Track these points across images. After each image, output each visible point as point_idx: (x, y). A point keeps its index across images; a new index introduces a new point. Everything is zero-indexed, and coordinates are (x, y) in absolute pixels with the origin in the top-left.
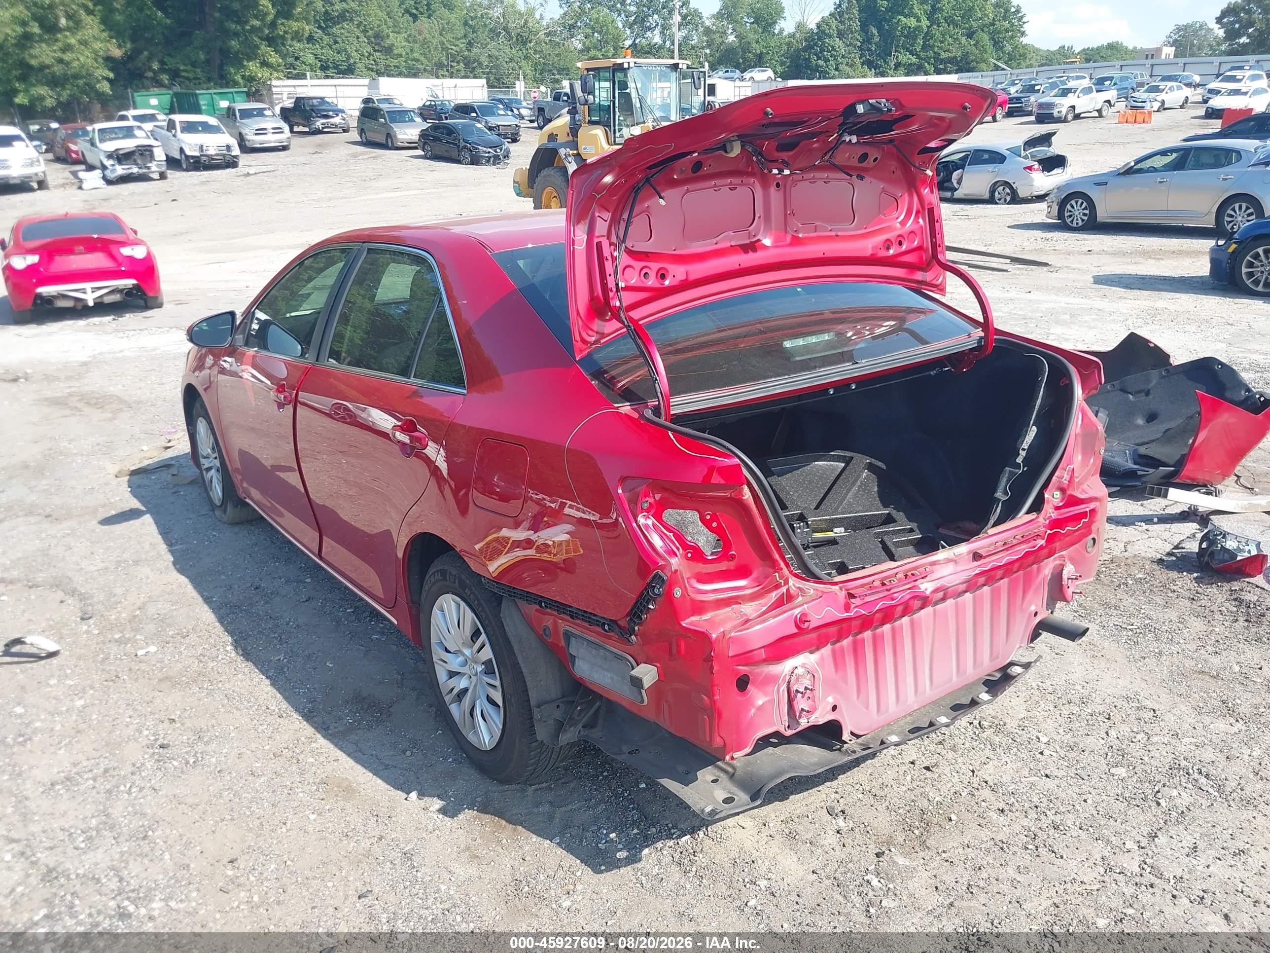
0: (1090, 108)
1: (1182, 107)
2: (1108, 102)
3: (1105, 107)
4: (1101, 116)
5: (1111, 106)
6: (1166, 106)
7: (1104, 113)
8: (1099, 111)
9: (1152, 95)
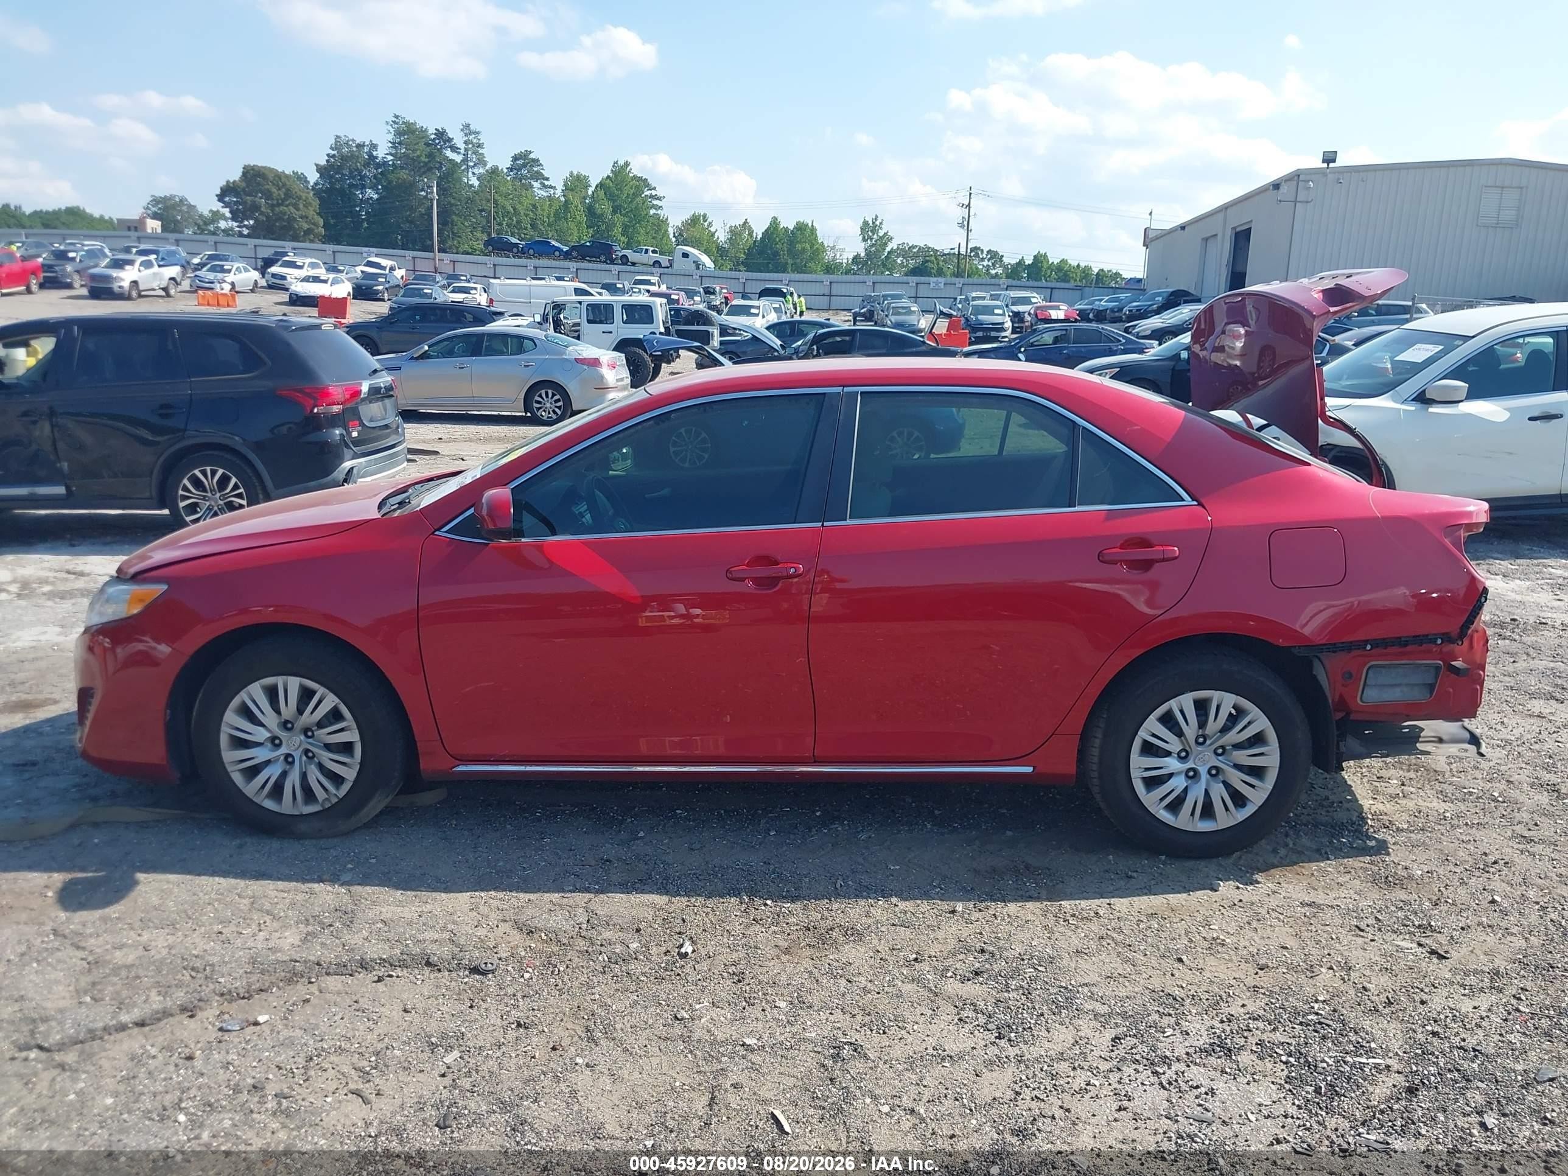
0: (155, 285)
1: (252, 291)
2: (172, 279)
3: (171, 286)
4: (168, 295)
5: (177, 284)
6: (237, 289)
7: (172, 292)
8: (165, 289)
9: (220, 275)
